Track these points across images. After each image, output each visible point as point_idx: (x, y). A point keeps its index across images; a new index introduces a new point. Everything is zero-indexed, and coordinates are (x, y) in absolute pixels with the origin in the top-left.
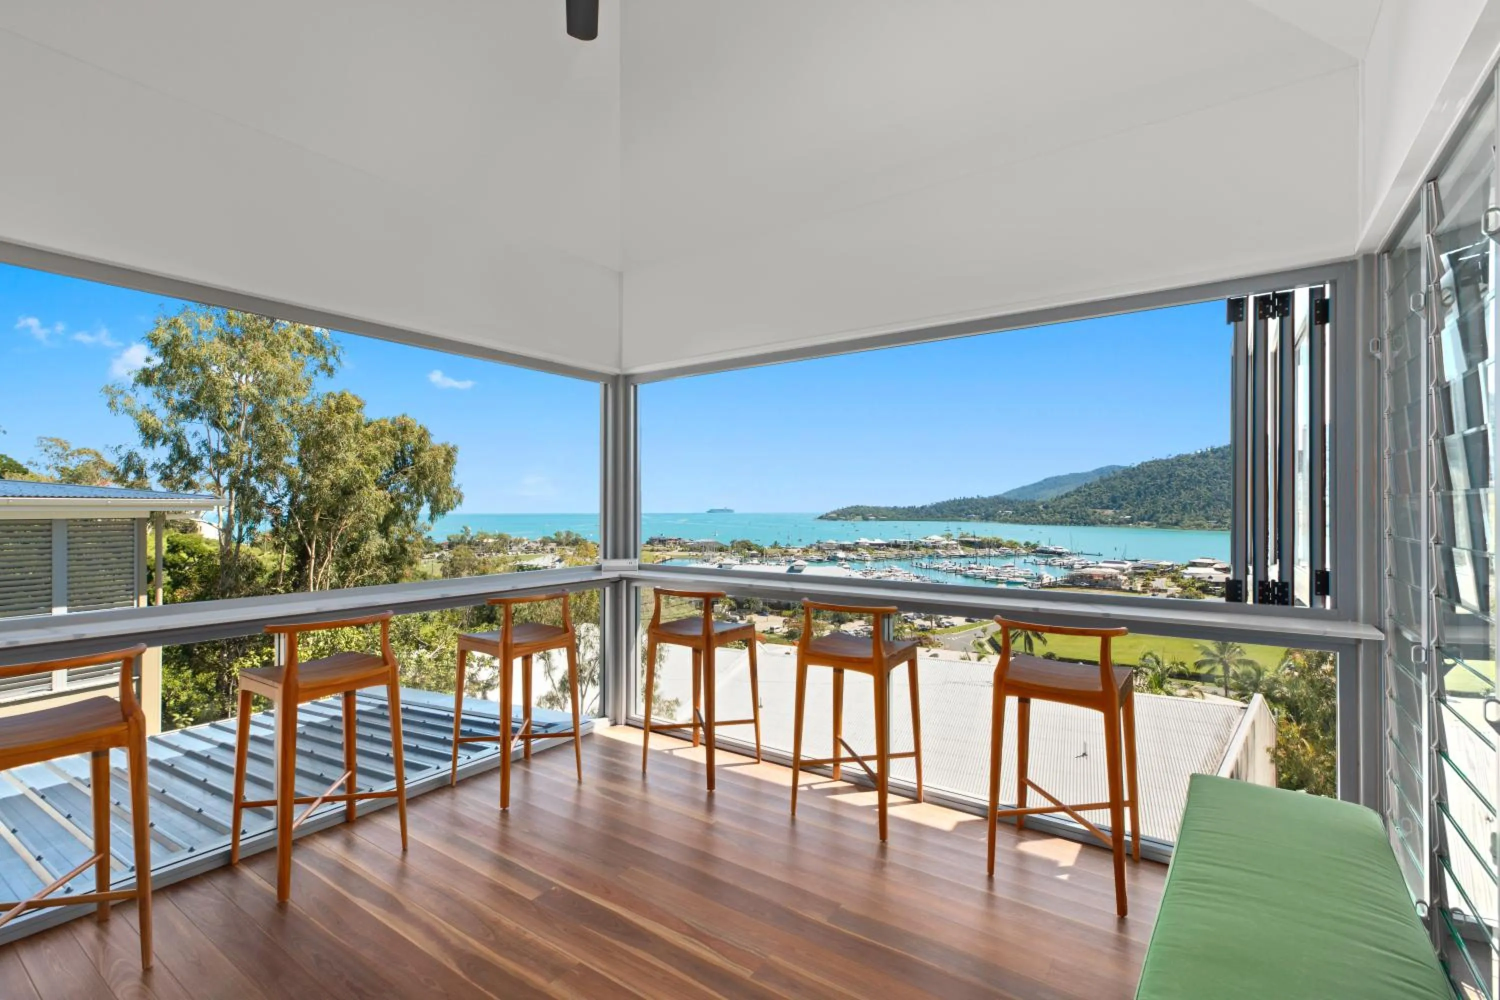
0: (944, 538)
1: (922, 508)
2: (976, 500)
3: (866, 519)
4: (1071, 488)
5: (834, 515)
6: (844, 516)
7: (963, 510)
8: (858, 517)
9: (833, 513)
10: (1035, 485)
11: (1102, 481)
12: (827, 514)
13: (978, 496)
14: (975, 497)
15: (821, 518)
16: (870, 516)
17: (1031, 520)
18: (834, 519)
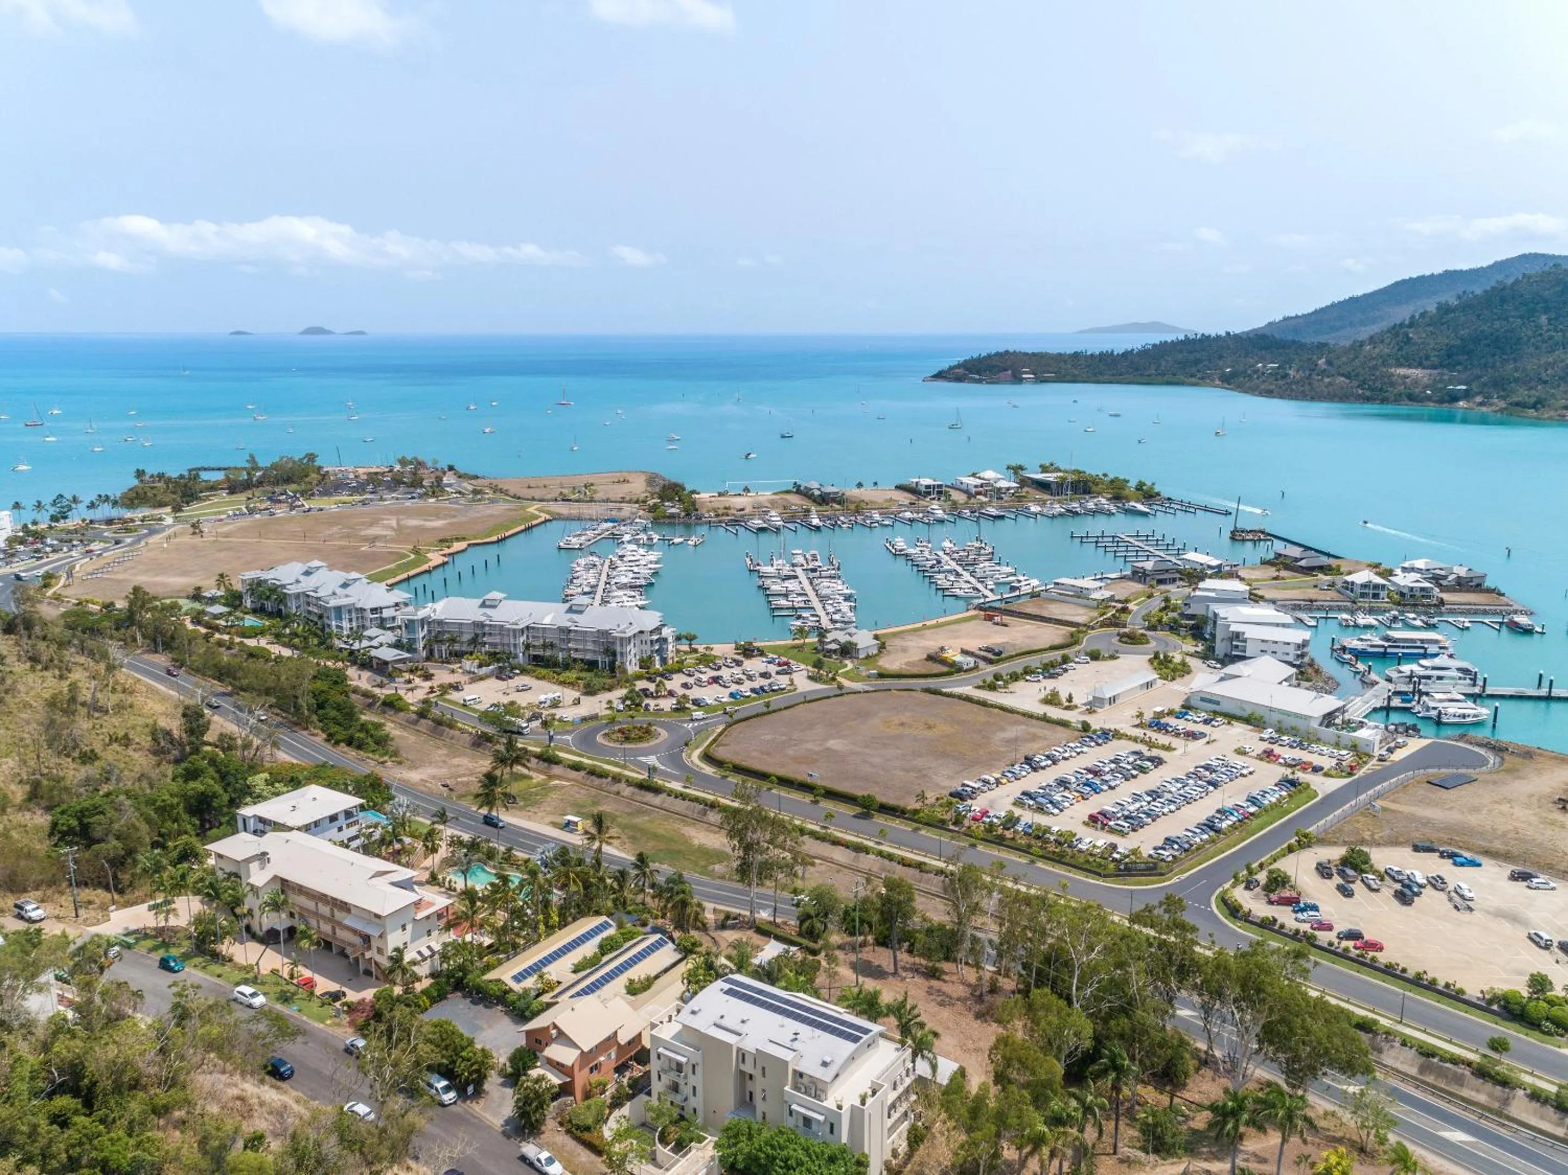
7: (1196, 361)
8: (1002, 375)
16: (1026, 373)
17: (1292, 390)
18: (959, 379)
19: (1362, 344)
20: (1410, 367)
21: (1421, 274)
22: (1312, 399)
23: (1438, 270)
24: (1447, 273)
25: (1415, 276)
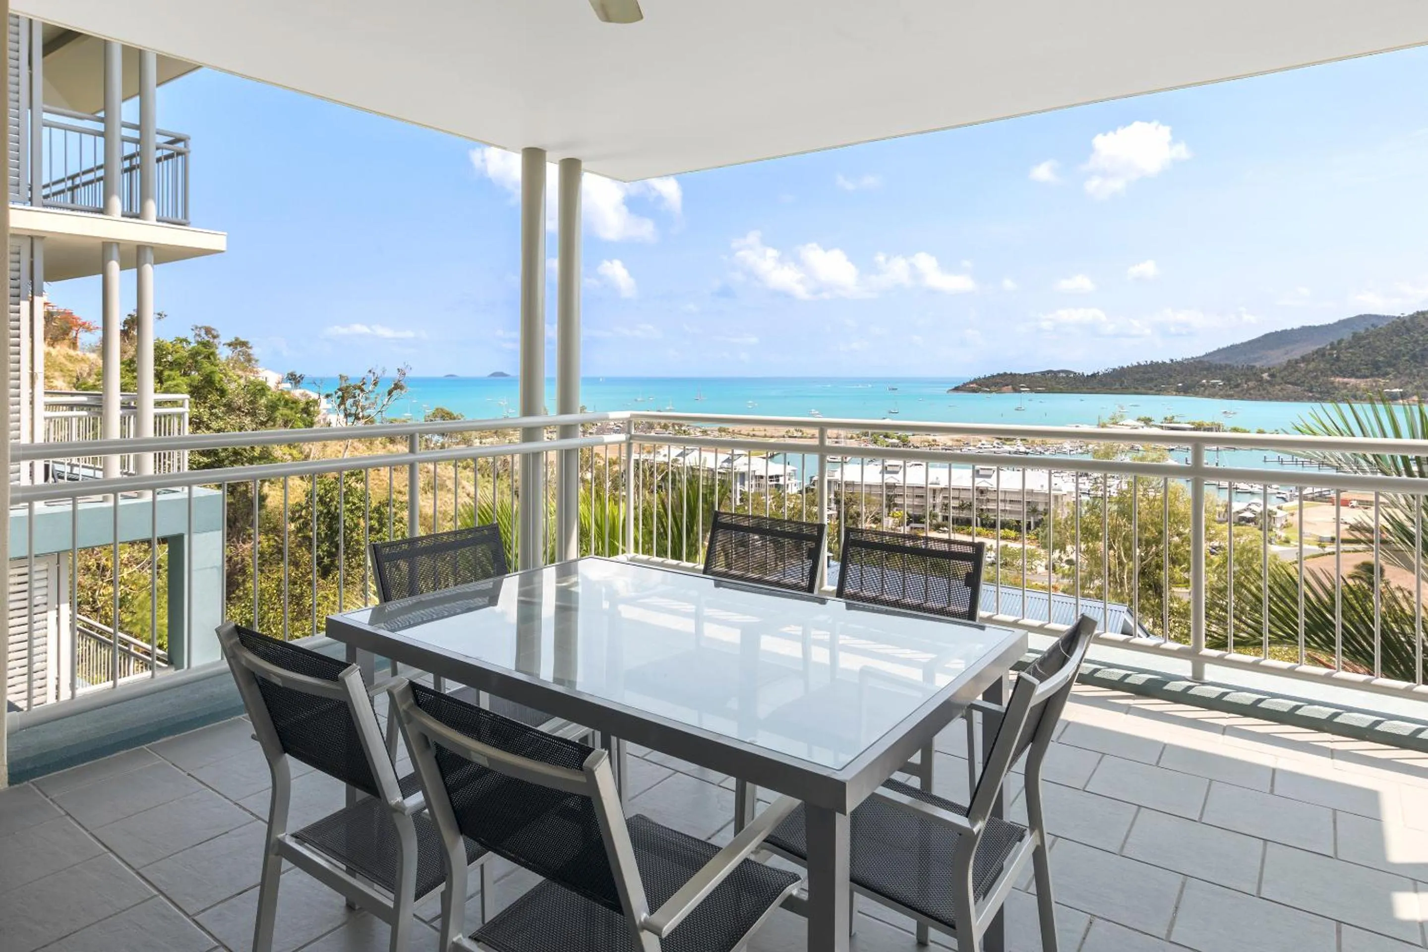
0: (1142, 424)
1: (1094, 375)
2: (1170, 365)
3: (1016, 390)
4: (1309, 348)
5: (974, 385)
6: (987, 387)
7: (1151, 380)
8: (1005, 388)
9: (971, 383)
10: (1250, 342)
11: (1356, 337)
12: (965, 385)
13: (1172, 360)
14: (1168, 361)
15: (957, 389)
16: (1023, 387)
17: (1250, 394)
18: (974, 391)
19: (1297, 362)
20: (1344, 377)
21: (1284, 328)
22: (1270, 400)
23: (1296, 325)
24: (1304, 329)
25: (1279, 330)
